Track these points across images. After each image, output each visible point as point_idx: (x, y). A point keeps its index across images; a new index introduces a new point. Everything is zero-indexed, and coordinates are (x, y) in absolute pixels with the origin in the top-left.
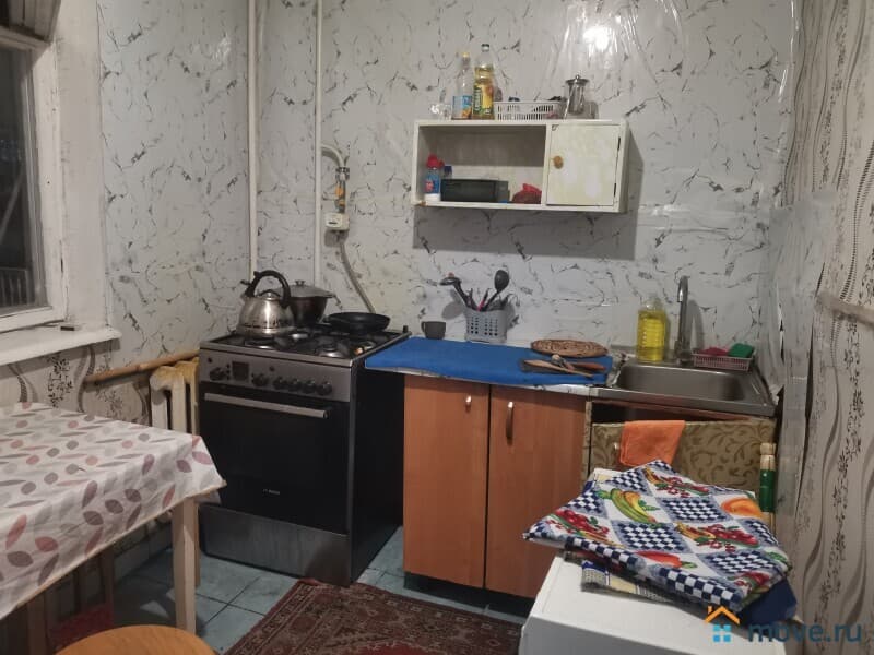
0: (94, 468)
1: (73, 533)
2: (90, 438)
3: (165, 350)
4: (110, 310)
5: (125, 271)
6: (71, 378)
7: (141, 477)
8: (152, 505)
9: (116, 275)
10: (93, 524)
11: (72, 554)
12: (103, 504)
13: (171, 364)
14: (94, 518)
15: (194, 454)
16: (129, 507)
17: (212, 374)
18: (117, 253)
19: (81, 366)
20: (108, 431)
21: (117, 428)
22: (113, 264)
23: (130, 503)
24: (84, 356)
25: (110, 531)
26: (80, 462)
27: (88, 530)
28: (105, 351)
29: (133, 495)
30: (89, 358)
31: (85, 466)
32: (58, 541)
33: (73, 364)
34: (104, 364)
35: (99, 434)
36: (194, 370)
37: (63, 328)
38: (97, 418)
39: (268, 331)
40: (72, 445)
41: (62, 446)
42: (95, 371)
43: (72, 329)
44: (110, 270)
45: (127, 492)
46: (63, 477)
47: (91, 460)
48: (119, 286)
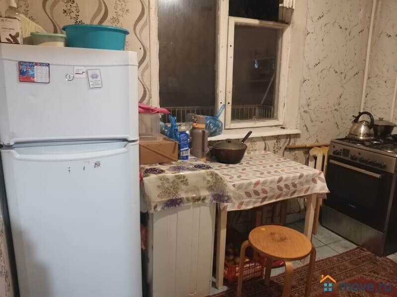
0: (283, 173)
1: (273, 191)
2: (283, 165)
3: (318, 141)
4: (299, 122)
5: (306, 109)
6: (281, 145)
7: (298, 180)
8: (300, 191)
9: (302, 110)
10: (280, 190)
11: (272, 198)
12: (284, 185)
13: (319, 147)
14: (280, 188)
15: (319, 177)
16: (292, 189)
17: (334, 152)
18: (304, 102)
19: (285, 142)
20: (290, 164)
21: (293, 163)
22: (302, 106)
23: (293, 188)
24: (287, 138)
25: (285, 195)
26: (279, 170)
27: (278, 192)
28: (294, 138)
29: (294, 185)
30: (289, 139)
31: (280, 172)
32: (268, 192)
33: (283, 140)
34: (293, 142)
35: (287, 164)
36: (327, 150)
37: (281, 128)
38: (287, 159)
39: (361, 138)
40: (277, 165)
41: (274, 165)
42: (290, 145)
43: (284, 128)
44: (301, 108)
45: (292, 183)
46: (273, 173)
47: (283, 171)
48: (303, 114)
